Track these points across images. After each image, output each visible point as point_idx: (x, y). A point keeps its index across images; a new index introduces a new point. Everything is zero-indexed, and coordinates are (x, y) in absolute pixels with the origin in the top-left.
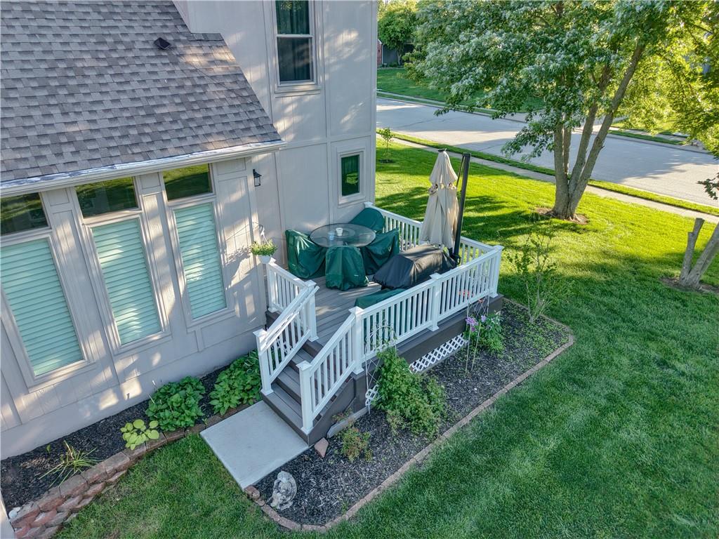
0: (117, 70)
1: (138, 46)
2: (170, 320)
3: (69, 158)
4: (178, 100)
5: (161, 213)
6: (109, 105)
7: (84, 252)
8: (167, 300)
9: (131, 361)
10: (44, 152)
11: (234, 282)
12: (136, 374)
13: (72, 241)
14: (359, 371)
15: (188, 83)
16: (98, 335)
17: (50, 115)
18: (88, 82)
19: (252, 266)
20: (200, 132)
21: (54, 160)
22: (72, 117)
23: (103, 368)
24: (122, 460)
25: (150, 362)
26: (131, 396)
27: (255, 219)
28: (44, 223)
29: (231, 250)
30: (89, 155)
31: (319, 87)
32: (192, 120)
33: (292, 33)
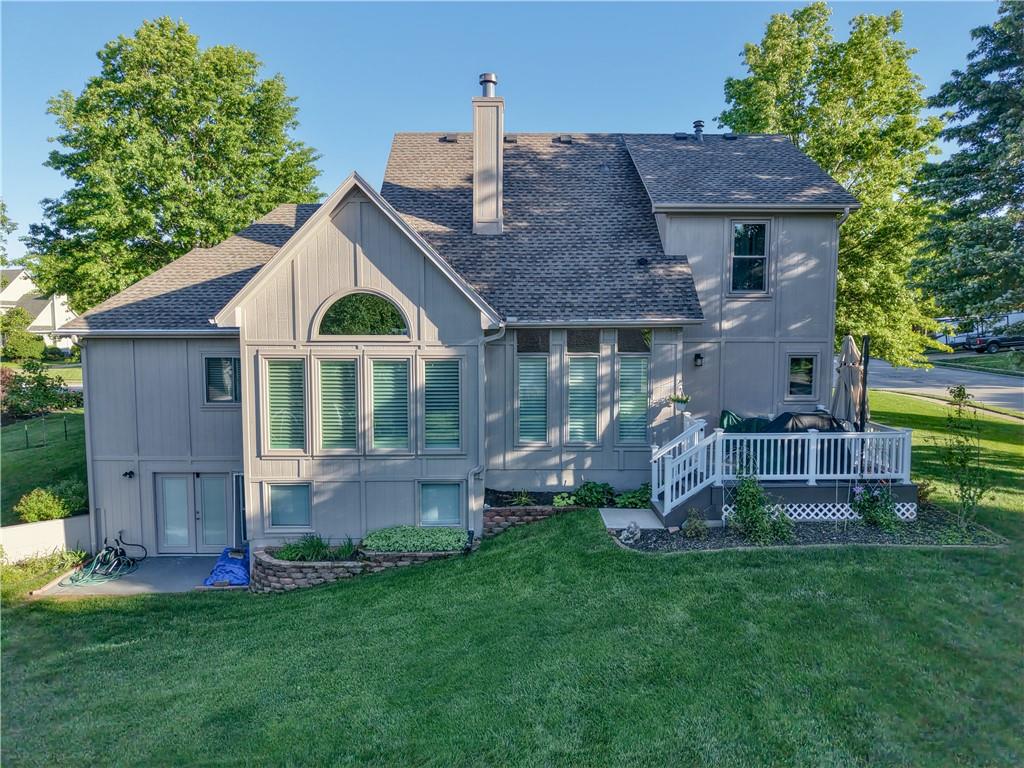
0: (610, 274)
1: (627, 263)
2: (603, 436)
3: (567, 313)
4: (639, 291)
5: (611, 359)
6: (598, 291)
7: (563, 371)
8: (604, 420)
9: (572, 457)
10: (557, 309)
11: (654, 424)
12: (572, 466)
13: (558, 364)
14: (718, 484)
15: (651, 283)
16: (558, 430)
17: (566, 294)
18: (592, 280)
19: (672, 415)
20: (646, 309)
21: (559, 313)
22: (576, 295)
23: (555, 455)
24: (548, 508)
25: (584, 464)
26: (567, 484)
27: (679, 377)
28: (548, 351)
29: (655, 398)
30: (577, 313)
31: (770, 295)
32: (643, 302)
33: (751, 254)
